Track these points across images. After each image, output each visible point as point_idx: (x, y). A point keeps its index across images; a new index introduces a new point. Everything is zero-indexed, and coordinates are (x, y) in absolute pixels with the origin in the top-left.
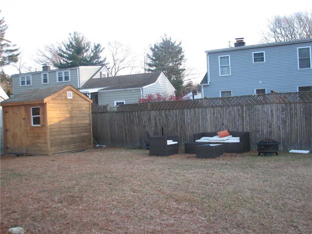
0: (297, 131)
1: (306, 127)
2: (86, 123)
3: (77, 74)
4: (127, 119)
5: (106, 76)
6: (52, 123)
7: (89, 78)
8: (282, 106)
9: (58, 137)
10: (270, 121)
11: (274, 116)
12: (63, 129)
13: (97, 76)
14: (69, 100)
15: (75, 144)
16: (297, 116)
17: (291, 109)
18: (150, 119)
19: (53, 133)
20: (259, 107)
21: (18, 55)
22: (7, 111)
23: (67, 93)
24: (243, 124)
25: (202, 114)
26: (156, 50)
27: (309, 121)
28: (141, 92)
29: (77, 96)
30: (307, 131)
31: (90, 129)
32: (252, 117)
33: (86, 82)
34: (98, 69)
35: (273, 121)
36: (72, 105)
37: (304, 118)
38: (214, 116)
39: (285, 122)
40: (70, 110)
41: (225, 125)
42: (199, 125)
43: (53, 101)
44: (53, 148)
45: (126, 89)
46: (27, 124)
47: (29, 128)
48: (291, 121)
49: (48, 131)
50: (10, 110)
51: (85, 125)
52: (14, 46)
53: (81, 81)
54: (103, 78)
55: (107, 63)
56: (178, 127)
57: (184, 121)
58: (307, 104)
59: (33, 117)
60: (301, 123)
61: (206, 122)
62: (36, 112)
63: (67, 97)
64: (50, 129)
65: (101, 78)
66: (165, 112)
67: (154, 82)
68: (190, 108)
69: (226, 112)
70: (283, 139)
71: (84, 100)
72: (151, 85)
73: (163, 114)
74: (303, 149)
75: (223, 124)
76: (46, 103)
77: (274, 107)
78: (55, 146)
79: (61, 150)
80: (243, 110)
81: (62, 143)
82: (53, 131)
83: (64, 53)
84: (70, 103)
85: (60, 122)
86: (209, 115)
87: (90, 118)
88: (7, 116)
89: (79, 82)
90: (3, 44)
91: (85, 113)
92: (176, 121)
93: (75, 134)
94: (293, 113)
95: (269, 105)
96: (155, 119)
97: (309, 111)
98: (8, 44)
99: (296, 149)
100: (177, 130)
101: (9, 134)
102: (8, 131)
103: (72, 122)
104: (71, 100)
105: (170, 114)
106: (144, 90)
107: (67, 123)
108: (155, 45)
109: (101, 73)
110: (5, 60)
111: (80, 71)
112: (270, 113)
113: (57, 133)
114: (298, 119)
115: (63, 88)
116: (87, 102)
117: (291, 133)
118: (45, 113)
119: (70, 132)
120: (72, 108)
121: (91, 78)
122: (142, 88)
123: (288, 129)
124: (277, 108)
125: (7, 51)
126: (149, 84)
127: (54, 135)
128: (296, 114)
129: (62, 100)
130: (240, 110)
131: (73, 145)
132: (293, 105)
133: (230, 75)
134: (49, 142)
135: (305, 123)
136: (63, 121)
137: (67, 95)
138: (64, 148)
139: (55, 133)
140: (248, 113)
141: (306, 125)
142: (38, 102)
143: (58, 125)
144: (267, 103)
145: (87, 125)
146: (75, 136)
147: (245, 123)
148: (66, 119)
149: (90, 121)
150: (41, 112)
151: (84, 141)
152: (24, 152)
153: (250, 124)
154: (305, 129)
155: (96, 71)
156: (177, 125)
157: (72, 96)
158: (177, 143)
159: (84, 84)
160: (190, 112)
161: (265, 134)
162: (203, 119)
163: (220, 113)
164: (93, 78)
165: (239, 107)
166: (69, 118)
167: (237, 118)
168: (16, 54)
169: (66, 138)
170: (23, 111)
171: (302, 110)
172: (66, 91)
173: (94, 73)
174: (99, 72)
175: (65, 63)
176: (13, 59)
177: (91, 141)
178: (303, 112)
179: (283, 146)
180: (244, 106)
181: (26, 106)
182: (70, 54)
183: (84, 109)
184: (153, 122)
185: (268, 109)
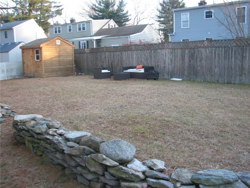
0: (178, 67)
1: (182, 64)
2: (69, 60)
3: (90, 26)
4: (95, 57)
5: (114, 27)
6: (45, 59)
7: (99, 29)
8: (171, 51)
9: (50, 67)
10: (165, 60)
11: (167, 57)
12: (53, 63)
13: (106, 27)
14: (57, 45)
15: (62, 72)
16: (178, 57)
17: (175, 53)
18: (105, 57)
19: (46, 65)
20: (159, 51)
21: (62, 9)
22: (24, 52)
23: (56, 41)
24: (151, 62)
25: (132, 55)
26: (165, 5)
27: (184, 60)
28: (129, 39)
29: (63, 42)
30: (183, 67)
31: (73, 63)
32: (156, 57)
33: (97, 31)
34: (107, 22)
35: (166, 60)
36: (60, 49)
37: (181, 59)
38: (137, 56)
39: (172, 61)
40: (58, 51)
41: (142, 62)
42: (130, 62)
43: (47, 46)
44: (46, 74)
45: (119, 37)
46: (33, 59)
47: (34, 62)
48: (175, 60)
49: (43, 64)
50: (25, 51)
51: (69, 61)
52: (59, 3)
53: (93, 31)
54: (111, 28)
55: (129, 15)
56: (120, 63)
57: (122, 59)
58: (183, 49)
59: (36, 55)
60: (180, 62)
61: (133, 60)
62: (37, 52)
63: (56, 43)
64: (45, 62)
65: (109, 29)
66: (113, 53)
67: (141, 32)
68: (125, 51)
69: (143, 54)
70: (170, 72)
71: (69, 45)
72: (138, 34)
73: (112, 54)
74: (180, 78)
75: (141, 61)
76: (42, 47)
77: (167, 51)
78: (48, 72)
79: (52, 75)
80: (151, 53)
81: (53, 71)
82: (47, 63)
83: (97, 7)
84: (58, 47)
85: (51, 58)
86: (135, 56)
87: (73, 57)
88: (24, 55)
89: (92, 32)
90: (52, 2)
91: (69, 53)
92: (119, 59)
93: (62, 66)
94: (176, 55)
95: (165, 50)
96: (108, 58)
97: (184, 54)
98: (55, 2)
99: (176, 78)
100: (119, 65)
101: (25, 65)
102: (25, 64)
103: (60, 59)
104: (59, 45)
105: (115, 54)
106: (131, 38)
107: (56, 59)
108: (164, 1)
109: (109, 24)
110: (53, 14)
111: (92, 23)
112: (165, 55)
113: (49, 65)
114: (178, 59)
115: (54, 38)
116: (71, 47)
117: (174, 68)
118: (41, 53)
119: (59, 65)
120: (59, 50)
121: (101, 29)
122: (129, 36)
123: (173, 65)
124: (168, 52)
125: (55, 7)
126: (136, 33)
127: (47, 66)
128: (177, 56)
129: (53, 45)
130: (150, 53)
131: (60, 72)
132: (176, 50)
133: (189, 27)
134: (44, 70)
135: (181, 61)
136: (54, 58)
137: (56, 42)
138: (54, 74)
139: (48, 65)
140: (154, 54)
141: (182, 63)
142: (37, 47)
143: (50, 60)
144: (163, 49)
145: (70, 61)
146: (62, 67)
147: (152, 61)
148: (56, 57)
149: (73, 58)
150: (40, 52)
151: (68, 70)
152: (32, 76)
153: (154, 62)
154: (181, 65)
155: (105, 23)
156: (119, 61)
157: (60, 43)
158: (110, 71)
159: (95, 33)
160: (125, 53)
161: (162, 68)
162: (132, 58)
163: (140, 54)
164: (103, 28)
165: (150, 51)
166: (58, 56)
167: (148, 58)
168: (61, 9)
169: (55, 68)
170: (31, 51)
171: (180, 53)
172: (55, 40)
173: (104, 25)
174: (108, 24)
175: (98, 15)
176: (59, 13)
177: (73, 70)
178: (181, 55)
179: (171, 76)
180: (152, 50)
181: (33, 49)
182: (101, 8)
183: (68, 51)
184: (107, 59)
185: (164, 52)
